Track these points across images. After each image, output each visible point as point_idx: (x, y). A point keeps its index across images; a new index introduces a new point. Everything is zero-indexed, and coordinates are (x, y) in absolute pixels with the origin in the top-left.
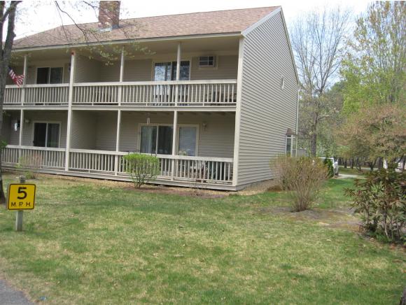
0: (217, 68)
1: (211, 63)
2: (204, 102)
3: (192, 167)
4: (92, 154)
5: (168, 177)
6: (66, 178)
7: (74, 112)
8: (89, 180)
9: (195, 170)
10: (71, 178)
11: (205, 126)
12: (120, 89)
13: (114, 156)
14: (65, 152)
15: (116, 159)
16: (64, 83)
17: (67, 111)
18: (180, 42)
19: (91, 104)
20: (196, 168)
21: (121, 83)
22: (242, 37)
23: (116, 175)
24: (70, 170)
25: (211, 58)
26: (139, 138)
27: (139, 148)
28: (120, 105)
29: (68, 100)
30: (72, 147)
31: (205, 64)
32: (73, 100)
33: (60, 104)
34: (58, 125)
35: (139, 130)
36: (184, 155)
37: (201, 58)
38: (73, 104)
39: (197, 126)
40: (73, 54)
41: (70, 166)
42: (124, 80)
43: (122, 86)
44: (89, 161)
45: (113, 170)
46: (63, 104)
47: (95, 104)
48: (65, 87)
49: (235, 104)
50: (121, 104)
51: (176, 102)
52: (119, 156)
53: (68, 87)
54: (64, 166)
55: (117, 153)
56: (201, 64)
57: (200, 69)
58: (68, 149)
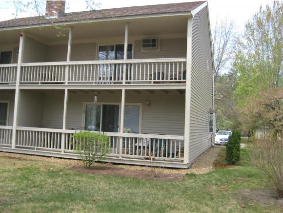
0: (158, 50)
1: (154, 46)
2: (152, 81)
3: (137, 144)
4: (38, 132)
5: (116, 155)
6: (12, 155)
7: (21, 91)
8: (35, 158)
9: (140, 147)
10: (17, 156)
11: (149, 104)
12: (67, 69)
13: (61, 134)
14: (12, 130)
15: (63, 136)
16: (13, 63)
17: (14, 90)
18: (128, 23)
19: (38, 83)
20: (141, 145)
21: (68, 62)
22: (191, 16)
23: (63, 153)
24: (16, 147)
25: (154, 41)
26: (84, 116)
27: (83, 125)
28: (66, 84)
29: (15, 80)
30: (19, 124)
31: (148, 46)
32: (21, 79)
33: (9, 84)
34: (7, 104)
35: (84, 109)
36: (128, 132)
37: (144, 41)
38: (21, 83)
39: (141, 104)
40: (22, 35)
41: (16, 143)
42: (71, 60)
43: (69, 66)
44: (36, 139)
45: (60, 148)
46: (11, 83)
47: (42, 83)
48: (13, 67)
49: (185, 82)
50: (68, 83)
51: (124, 81)
52: (66, 134)
53: (16, 67)
54: (11, 144)
55: (64, 130)
56: (144, 46)
57: (142, 51)
58: (15, 127)
